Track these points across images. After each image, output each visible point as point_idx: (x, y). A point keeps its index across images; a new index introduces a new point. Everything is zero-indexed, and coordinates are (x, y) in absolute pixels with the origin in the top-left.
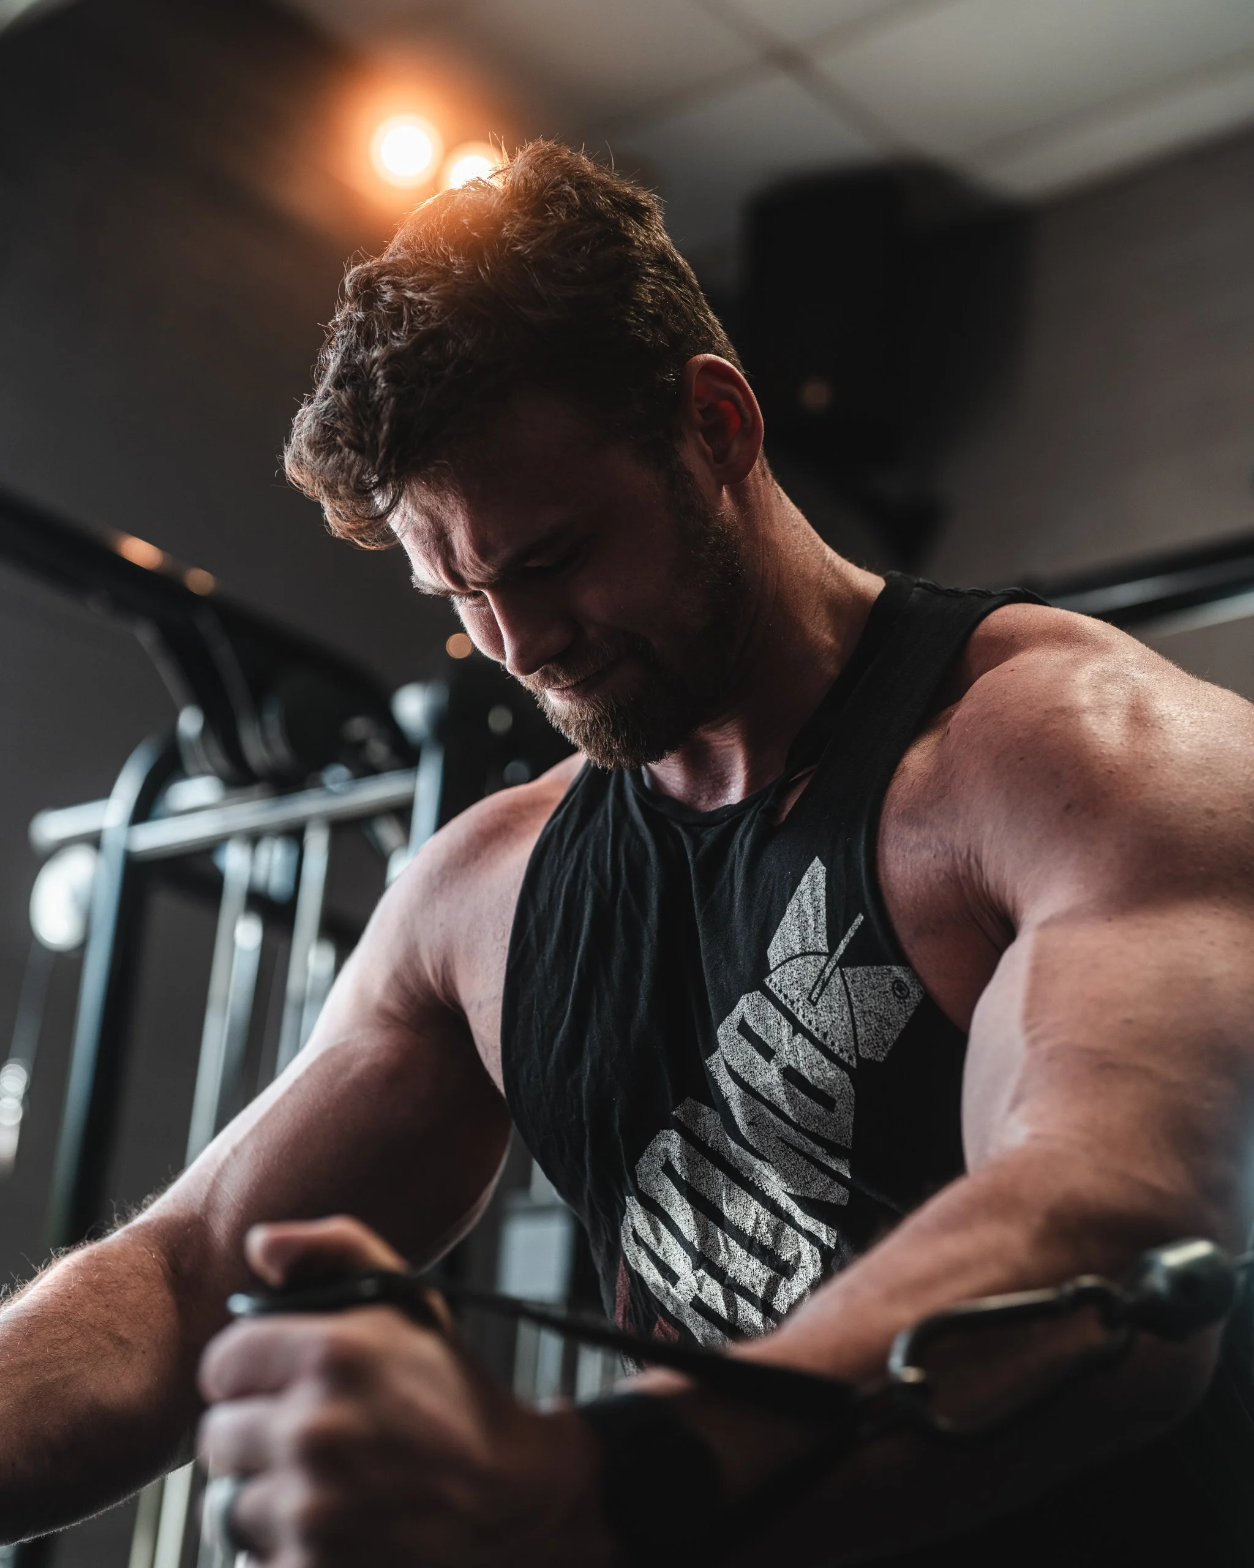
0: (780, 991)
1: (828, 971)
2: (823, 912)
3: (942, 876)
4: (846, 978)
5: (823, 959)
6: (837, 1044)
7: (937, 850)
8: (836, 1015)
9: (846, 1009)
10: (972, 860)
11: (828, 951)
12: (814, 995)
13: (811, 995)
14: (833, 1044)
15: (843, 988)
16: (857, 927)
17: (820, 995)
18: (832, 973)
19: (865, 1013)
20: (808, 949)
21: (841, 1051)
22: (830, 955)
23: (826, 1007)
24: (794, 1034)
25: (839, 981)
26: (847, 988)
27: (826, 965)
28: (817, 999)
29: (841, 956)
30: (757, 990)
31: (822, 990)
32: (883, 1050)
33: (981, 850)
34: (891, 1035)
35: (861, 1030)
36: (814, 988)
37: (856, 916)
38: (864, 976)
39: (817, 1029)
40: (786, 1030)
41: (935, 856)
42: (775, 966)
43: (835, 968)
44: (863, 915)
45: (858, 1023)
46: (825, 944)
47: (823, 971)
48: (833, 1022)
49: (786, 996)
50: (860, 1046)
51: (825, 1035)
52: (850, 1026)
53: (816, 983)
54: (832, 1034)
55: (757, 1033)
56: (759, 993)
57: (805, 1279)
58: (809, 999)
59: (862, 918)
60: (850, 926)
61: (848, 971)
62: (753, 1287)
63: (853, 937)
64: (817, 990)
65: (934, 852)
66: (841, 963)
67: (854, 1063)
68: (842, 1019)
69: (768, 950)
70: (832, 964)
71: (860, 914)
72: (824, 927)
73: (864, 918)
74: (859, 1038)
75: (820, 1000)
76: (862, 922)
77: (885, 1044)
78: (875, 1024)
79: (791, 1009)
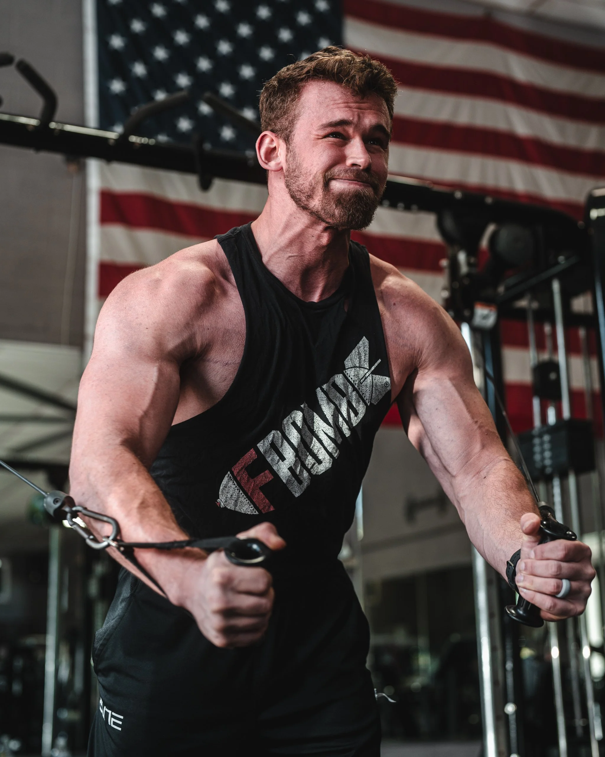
0: (350, 376)
1: (367, 375)
2: (368, 355)
3: (410, 356)
4: (373, 378)
5: (366, 371)
6: (366, 397)
7: (410, 348)
8: (368, 389)
9: (371, 387)
10: (420, 352)
11: (368, 368)
12: (362, 381)
13: (360, 380)
14: (365, 397)
15: (372, 381)
16: (378, 363)
17: (364, 381)
18: (369, 375)
19: (376, 389)
20: (361, 366)
21: (367, 399)
22: (369, 370)
23: (365, 385)
24: (353, 391)
25: (371, 378)
26: (373, 381)
27: (367, 373)
28: (363, 382)
29: (373, 371)
30: (341, 374)
31: (365, 380)
32: (377, 401)
33: (423, 350)
34: (380, 397)
35: (374, 395)
36: (362, 378)
37: (378, 360)
38: (378, 378)
39: (361, 391)
40: (351, 389)
41: (409, 350)
42: (347, 368)
43: (370, 374)
44: (381, 359)
45: (373, 392)
46: (368, 366)
47: (366, 374)
48: (367, 390)
49: (352, 379)
50: (372, 399)
51: (363, 394)
52: (371, 393)
53: (363, 377)
54: (365, 394)
55: (341, 388)
56: (342, 375)
57: (325, 466)
58: (360, 381)
59: (380, 360)
60: (377, 362)
61: (374, 376)
62: (308, 465)
63: (377, 366)
64: (363, 379)
65: (409, 348)
66: (373, 373)
67: (369, 404)
68: (370, 390)
69: (345, 362)
70: (369, 373)
71: (380, 359)
72: (368, 360)
73: (381, 360)
74: (373, 396)
75: (363, 383)
76: (380, 362)
77: (378, 400)
78: (378, 393)
79: (353, 383)
